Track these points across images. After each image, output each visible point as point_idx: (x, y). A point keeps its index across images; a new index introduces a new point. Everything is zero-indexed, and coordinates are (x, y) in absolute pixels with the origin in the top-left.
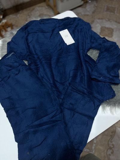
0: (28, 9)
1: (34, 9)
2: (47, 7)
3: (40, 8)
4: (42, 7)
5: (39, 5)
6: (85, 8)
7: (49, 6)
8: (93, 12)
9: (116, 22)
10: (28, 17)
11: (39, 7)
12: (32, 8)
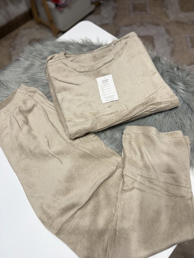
0: (8, 36)
1: (17, 35)
2: (38, 27)
3: (28, 31)
4: (30, 28)
5: (24, 26)
6: (99, 13)
7: (41, 24)
8: (115, 18)
9: (153, 24)
10: (11, 49)
11: (25, 29)
12: (13, 33)
